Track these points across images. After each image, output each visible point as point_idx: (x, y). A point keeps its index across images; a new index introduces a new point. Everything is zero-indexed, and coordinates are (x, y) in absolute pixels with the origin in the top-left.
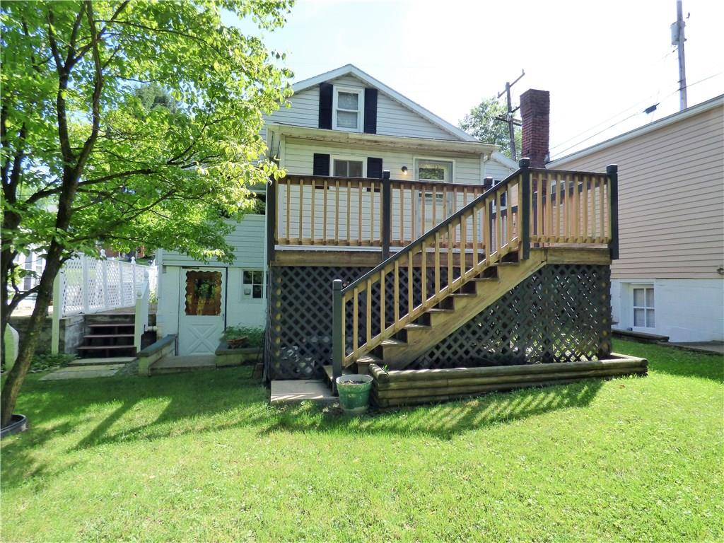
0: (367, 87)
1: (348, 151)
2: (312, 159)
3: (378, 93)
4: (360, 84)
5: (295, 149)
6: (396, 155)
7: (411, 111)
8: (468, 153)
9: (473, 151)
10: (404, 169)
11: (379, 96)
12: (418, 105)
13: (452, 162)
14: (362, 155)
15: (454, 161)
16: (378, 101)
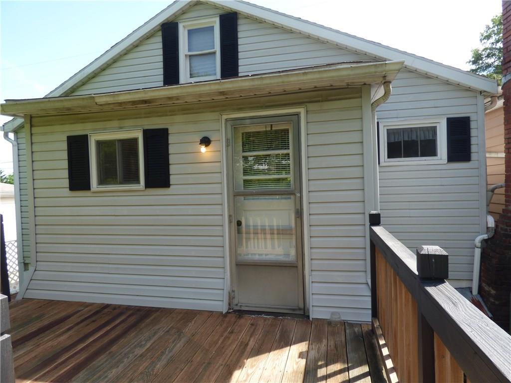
0: (221, 12)
1: (115, 123)
2: (65, 146)
3: (239, 16)
4: (211, 12)
5: (45, 134)
6: (191, 117)
7: (290, 31)
8: (332, 88)
9: (344, 84)
10: (206, 141)
11: (241, 22)
12: (299, 19)
13: (298, 115)
14: (135, 127)
15: (302, 110)
16: (240, 28)
